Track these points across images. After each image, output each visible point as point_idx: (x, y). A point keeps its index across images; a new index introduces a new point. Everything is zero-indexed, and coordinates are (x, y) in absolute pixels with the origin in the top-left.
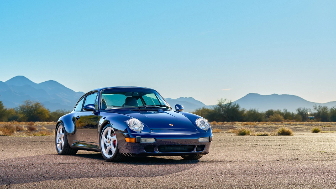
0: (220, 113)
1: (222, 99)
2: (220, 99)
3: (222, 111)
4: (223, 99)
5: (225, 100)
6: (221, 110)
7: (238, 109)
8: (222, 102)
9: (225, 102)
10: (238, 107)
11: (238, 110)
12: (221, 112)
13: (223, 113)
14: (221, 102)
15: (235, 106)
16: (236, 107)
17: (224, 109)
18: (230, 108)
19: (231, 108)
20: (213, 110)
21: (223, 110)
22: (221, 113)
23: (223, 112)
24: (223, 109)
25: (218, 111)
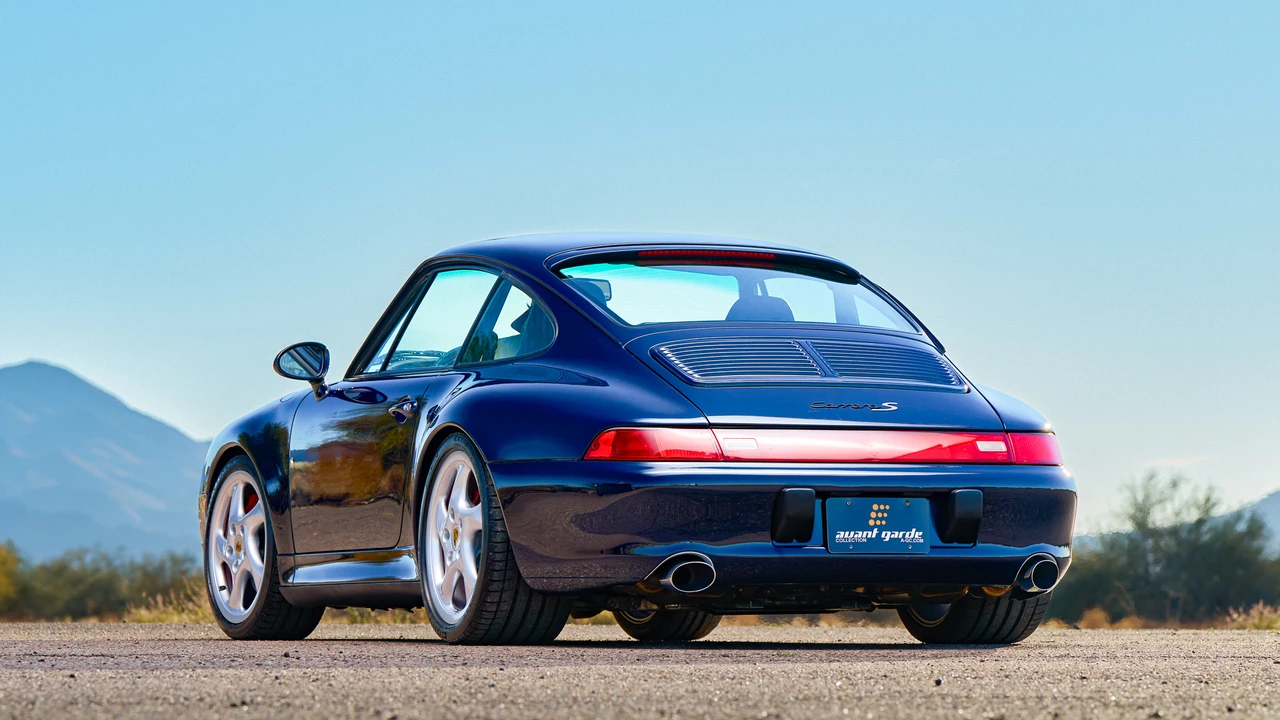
0: (1141, 570)
1: (1151, 477)
2: (1139, 479)
3: (1151, 557)
4: (1163, 480)
5: (1174, 484)
6: (1144, 556)
7: (1256, 544)
8: (1154, 498)
9: (1171, 499)
10: (1256, 528)
11: (1259, 551)
12: (1147, 565)
13: (1158, 569)
14: (1147, 497)
15: (1242, 527)
16: (1243, 536)
17: (1167, 543)
18: (1206, 538)
19: (1214, 540)
20: (1098, 556)
21: (1156, 549)
22: (1147, 571)
23: (1157, 562)
24: (1156, 542)
25: (1124, 560)
